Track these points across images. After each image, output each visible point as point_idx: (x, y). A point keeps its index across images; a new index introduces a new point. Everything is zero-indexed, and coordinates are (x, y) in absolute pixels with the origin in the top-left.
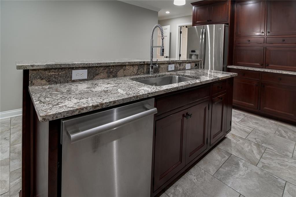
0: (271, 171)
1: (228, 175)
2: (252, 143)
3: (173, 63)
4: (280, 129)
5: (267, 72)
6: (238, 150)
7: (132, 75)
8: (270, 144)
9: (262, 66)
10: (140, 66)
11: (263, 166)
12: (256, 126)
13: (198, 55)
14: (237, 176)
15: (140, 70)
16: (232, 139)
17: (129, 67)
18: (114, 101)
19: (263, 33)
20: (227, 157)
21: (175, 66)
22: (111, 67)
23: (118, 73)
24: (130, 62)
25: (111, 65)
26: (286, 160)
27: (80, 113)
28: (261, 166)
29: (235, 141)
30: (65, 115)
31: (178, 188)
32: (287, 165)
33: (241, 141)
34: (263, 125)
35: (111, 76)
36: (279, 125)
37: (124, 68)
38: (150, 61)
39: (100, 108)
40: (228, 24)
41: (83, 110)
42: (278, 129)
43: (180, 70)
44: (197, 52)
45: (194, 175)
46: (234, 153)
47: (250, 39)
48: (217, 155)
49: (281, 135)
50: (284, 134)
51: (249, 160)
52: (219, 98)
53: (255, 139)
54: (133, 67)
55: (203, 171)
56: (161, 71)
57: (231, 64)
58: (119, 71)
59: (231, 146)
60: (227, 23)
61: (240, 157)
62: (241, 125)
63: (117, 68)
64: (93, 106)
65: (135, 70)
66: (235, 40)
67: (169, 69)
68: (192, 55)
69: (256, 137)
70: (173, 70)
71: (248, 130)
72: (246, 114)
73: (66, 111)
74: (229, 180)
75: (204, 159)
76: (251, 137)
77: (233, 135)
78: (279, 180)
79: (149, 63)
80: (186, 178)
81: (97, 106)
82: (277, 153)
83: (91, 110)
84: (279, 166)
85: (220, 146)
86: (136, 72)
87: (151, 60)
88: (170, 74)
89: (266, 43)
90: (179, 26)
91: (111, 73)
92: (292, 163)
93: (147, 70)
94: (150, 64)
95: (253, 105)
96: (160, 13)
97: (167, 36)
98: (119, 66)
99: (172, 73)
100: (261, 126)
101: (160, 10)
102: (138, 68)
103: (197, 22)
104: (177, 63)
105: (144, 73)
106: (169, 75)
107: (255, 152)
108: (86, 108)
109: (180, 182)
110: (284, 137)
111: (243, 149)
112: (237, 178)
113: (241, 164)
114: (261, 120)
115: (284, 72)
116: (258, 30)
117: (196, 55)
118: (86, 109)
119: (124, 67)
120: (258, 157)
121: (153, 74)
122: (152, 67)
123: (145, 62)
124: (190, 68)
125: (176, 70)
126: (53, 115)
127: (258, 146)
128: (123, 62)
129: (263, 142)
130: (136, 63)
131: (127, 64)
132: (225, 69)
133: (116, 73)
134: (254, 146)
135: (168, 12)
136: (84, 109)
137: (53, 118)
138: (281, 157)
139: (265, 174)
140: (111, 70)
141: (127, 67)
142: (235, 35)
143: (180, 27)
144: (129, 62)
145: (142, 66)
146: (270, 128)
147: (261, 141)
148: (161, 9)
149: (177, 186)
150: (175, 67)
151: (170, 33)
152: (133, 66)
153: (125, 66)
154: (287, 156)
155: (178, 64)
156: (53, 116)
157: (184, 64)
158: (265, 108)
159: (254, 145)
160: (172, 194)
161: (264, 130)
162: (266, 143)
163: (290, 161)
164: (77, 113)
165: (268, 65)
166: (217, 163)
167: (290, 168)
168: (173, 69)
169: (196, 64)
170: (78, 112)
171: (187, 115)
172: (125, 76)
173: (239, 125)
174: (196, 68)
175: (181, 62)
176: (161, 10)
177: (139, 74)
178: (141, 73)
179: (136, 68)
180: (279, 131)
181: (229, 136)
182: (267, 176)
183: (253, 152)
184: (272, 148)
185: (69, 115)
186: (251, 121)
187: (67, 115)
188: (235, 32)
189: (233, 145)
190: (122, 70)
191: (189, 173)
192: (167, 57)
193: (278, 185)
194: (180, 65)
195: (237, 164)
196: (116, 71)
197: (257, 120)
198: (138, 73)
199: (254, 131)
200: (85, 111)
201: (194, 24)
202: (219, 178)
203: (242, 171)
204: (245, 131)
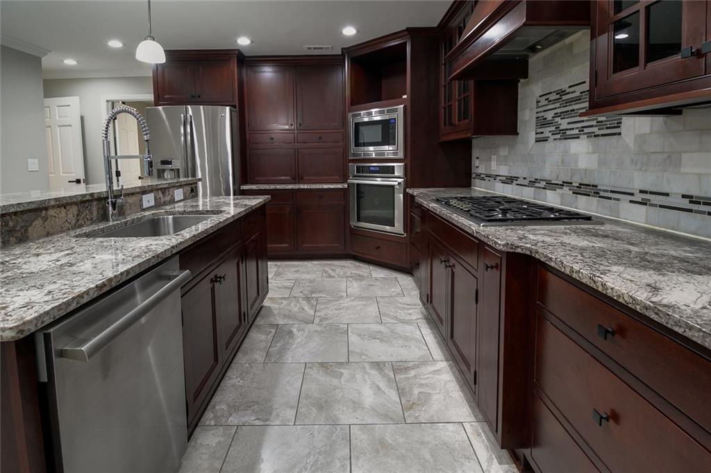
0: (330, 321)
1: (282, 352)
2: (300, 299)
3: (151, 191)
4: (326, 269)
5: (304, 189)
6: (285, 315)
7: (65, 229)
8: (320, 292)
9: (294, 181)
10: (82, 204)
11: (320, 320)
12: (298, 276)
13: (178, 170)
14: (294, 346)
15: (83, 216)
16: (272, 305)
17: (55, 210)
18: (126, 271)
19: (292, 125)
20: (273, 331)
21: (155, 197)
22: (8, 217)
23: (30, 229)
24: (59, 198)
25: (11, 211)
26: (342, 302)
27: (79, 306)
28: (318, 321)
29: (276, 306)
30: (55, 314)
31: (217, 408)
32: (344, 307)
33: (285, 302)
34: (305, 270)
35: (13, 240)
36: (325, 264)
37: (43, 215)
38: (107, 192)
39: (108, 289)
40: (234, 106)
41: (83, 297)
42: (324, 270)
43: (165, 204)
44: (177, 164)
45: (235, 377)
46: (281, 322)
47: (273, 136)
48: (258, 335)
49: (330, 276)
50: (332, 273)
51: (302, 321)
52: (252, 241)
53: (301, 292)
54: (65, 211)
55: (247, 365)
56: (128, 212)
57: (245, 183)
58: (30, 225)
59: (274, 315)
60: (233, 104)
61: (291, 322)
62: (277, 282)
63: (25, 217)
64: (97, 286)
65: (70, 216)
66: (248, 136)
67: (145, 205)
68: (164, 171)
69: (302, 289)
70: (152, 207)
71: (289, 284)
72: (279, 263)
73: (56, 307)
74: (287, 356)
75: (241, 349)
76: (296, 292)
77: (270, 299)
78: (341, 326)
79: (102, 196)
80: (225, 388)
81: (104, 285)
82: (331, 298)
83: (95, 296)
84: (337, 312)
85: (259, 321)
86: (74, 222)
87: (110, 187)
88: (153, 214)
89: (298, 142)
90: (107, 101)
91: (11, 231)
92: (348, 302)
93: (98, 214)
94: (107, 198)
95: (287, 245)
96: (48, 61)
97: (70, 126)
98: (30, 211)
99: (156, 212)
100: (304, 272)
101: (46, 54)
102: (79, 211)
103: (166, 96)
104: (157, 190)
105: (93, 222)
106: (152, 216)
107: (306, 308)
108: (87, 292)
109: (217, 398)
110: (333, 277)
111: (290, 311)
112: (296, 348)
113: (295, 331)
114: (302, 266)
115: (325, 186)
116: (285, 121)
117: (172, 170)
118: (87, 294)
119: (44, 212)
120: (312, 312)
121: (117, 220)
122: (114, 205)
123: (93, 194)
124: (182, 198)
125: (158, 204)
126: (36, 318)
127: (308, 299)
128: (41, 201)
129: (312, 292)
130: (74, 200)
131: (53, 203)
132: (237, 192)
133: (25, 231)
134: (304, 302)
135: (70, 62)
136: (85, 296)
137: (36, 324)
138: (337, 301)
139: (325, 327)
140: (11, 224)
141: (51, 212)
142: (247, 129)
143: (110, 103)
144: (56, 200)
145: (87, 205)
146: (315, 272)
147: (310, 292)
148: (51, 52)
149: (214, 405)
150: (156, 199)
151: (82, 118)
152: (65, 208)
153: (46, 209)
154: (341, 297)
155: (160, 192)
156: (35, 322)
157: (171, 190)
158: (305, 245)
159: (303, 300)
160: (212, 420)
161: (308, 276)
162: (315, 293)
163: (346, 301)
164: (74, 306)
165: (302, 178)
166: (263, 345)
167: (348, 308)
168: (152, 203)
169: (192, 188)
170: (75, 304)
171: (217, 279)
172: (48, 234)
173: (274, 281)
174: (193, 197)
175: (166, 186)
176: (50, 54)
177: (81, 226)
178: (85, 222)
179: (74, 210)
180: (326, 272)
181: (266, 303)
182: (328, 328)
183: (304, 309)
184: (324, 295)
185: (63, 313)
186: (289, 272)
187: (60, 313)
188: (247, 123)
189: (276, 312)
190: (39, 222)
191: (227, 379)
192: (78, 181)
193: (342, 331)
194: (163, 193)
195: (290, 332)
196: (24, 226)
197: (296, 266)
198: (80, 222)
199: (297, 282)
200: (86, 299)
201: (159, 100)
202: (273, 361)
203: (299, 337)
204: (286, 288)
